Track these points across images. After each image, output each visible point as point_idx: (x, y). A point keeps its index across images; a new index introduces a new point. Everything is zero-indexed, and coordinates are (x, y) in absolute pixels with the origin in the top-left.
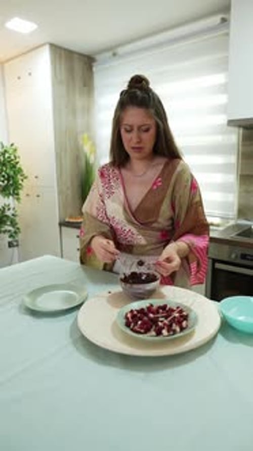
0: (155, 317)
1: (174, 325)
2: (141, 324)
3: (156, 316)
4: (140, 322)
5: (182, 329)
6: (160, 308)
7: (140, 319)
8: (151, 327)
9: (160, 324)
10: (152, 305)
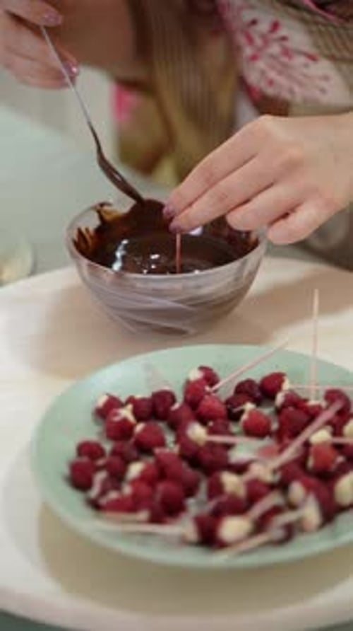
0: (211, 445)
1: (297, 490)
2: (143, 478)
3: (218, 439)
4: (135, 469)
5: (331, 511)
6: (245, 390)
7: (144, 448)
8: (191, 491)
9: (230, 481)
10: (210, 377)
